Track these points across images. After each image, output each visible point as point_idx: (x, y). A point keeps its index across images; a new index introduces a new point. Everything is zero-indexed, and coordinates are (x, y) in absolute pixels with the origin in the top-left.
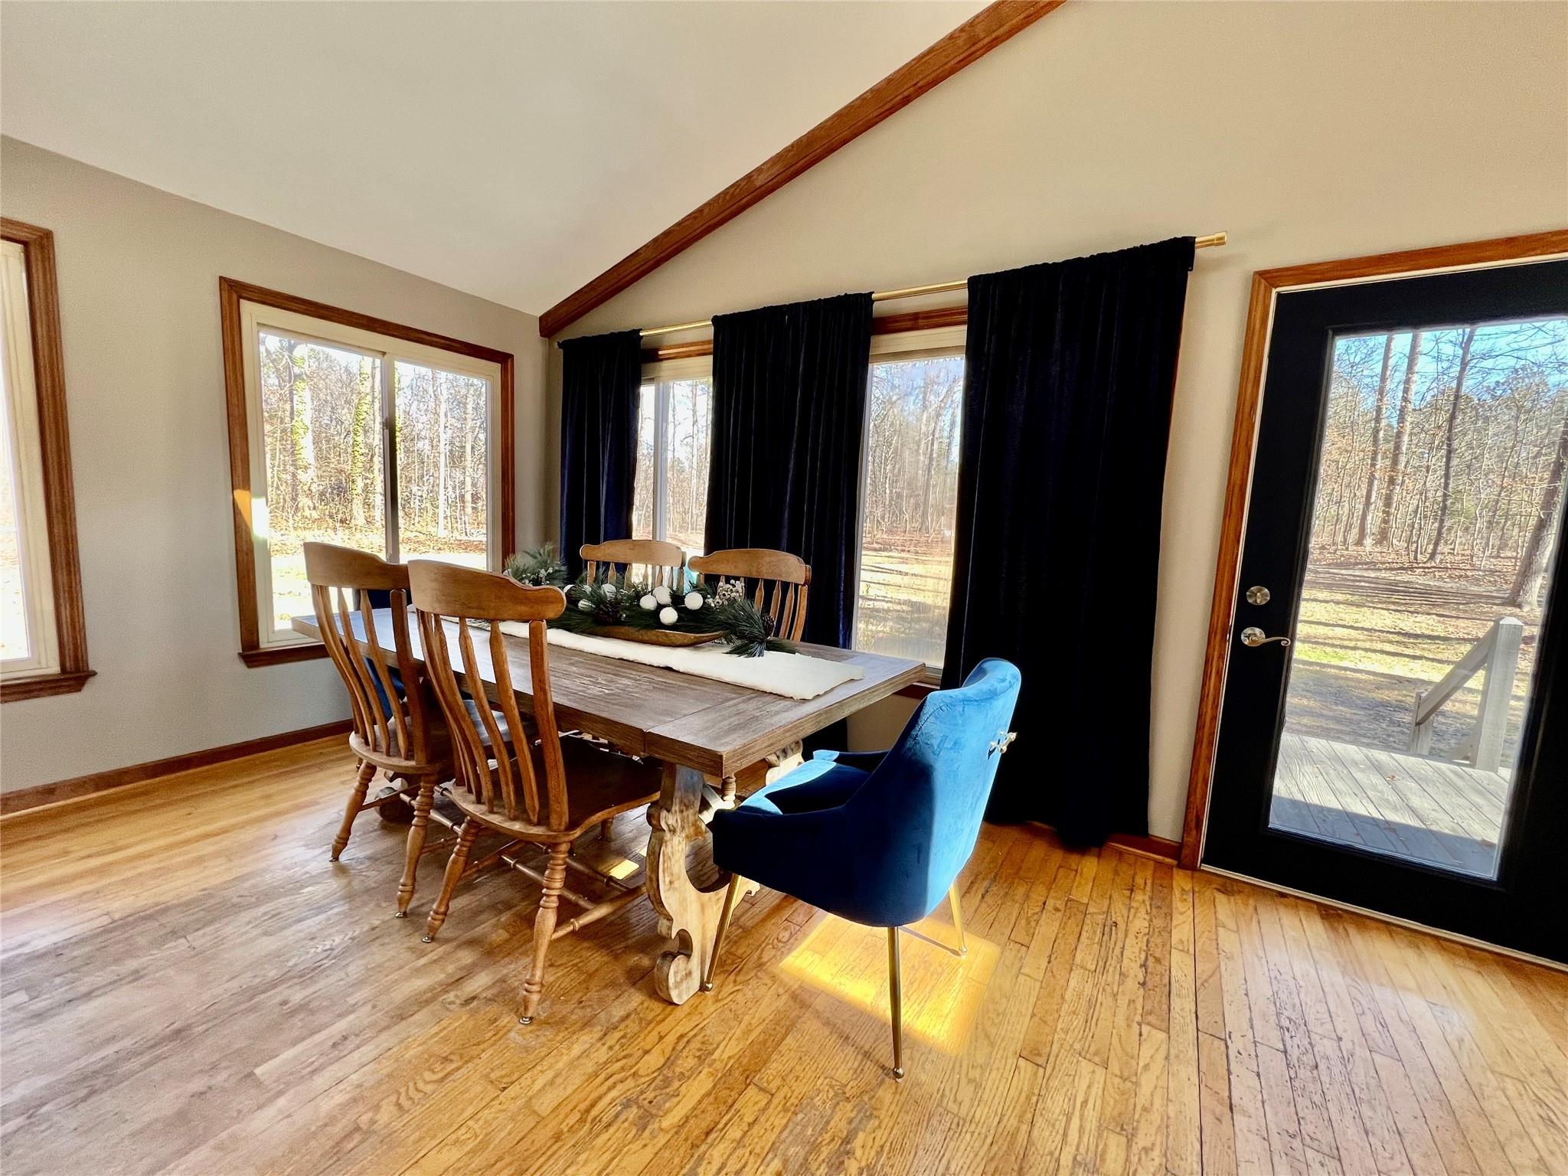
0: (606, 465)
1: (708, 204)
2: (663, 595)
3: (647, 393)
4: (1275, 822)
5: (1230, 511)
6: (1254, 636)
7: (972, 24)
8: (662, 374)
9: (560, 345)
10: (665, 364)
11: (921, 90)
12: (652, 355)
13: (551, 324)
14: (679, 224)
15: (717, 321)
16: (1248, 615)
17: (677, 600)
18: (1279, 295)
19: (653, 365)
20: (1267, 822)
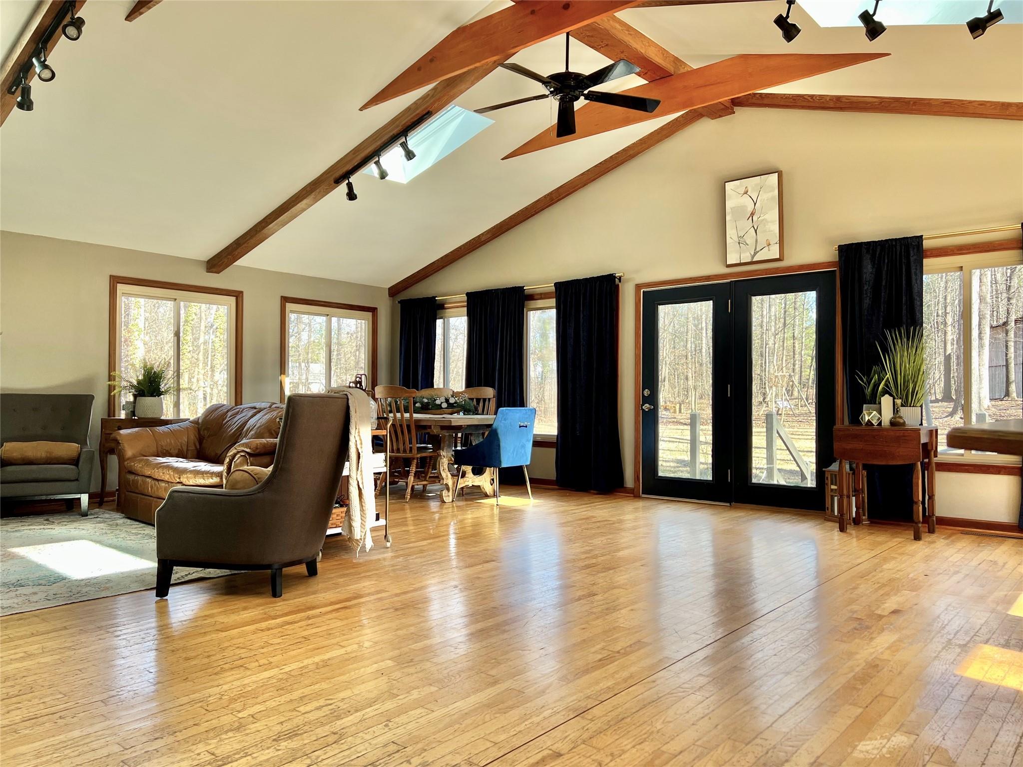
0: (421, 357)
1: (463, 245)
2: (443, 399)
3: (439, 322)
4: (661, 474)
5: (637, 364)
6: (646, 407)
7: (551, 193)
8: (446, 315)
9: (399, 302)
10: (447, 310)
11: (536, 213)
12: (441, 306)
13: (394, 291)
14: (451, 252)
15: (468, 294)
16: (646, 400)
17: (447, 401)
18: (643, 292)
19: (441, 311)
20: (658, 474)
